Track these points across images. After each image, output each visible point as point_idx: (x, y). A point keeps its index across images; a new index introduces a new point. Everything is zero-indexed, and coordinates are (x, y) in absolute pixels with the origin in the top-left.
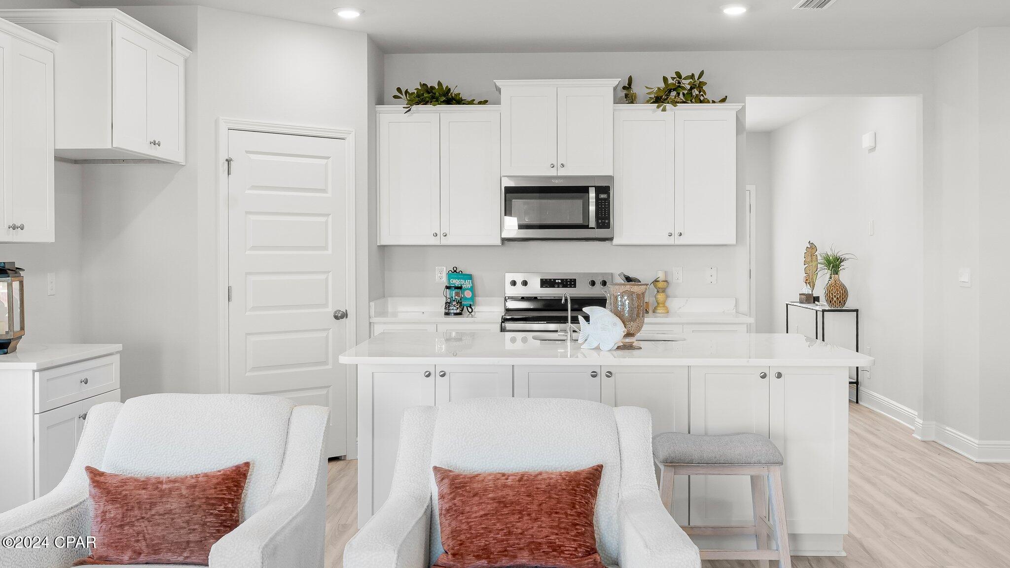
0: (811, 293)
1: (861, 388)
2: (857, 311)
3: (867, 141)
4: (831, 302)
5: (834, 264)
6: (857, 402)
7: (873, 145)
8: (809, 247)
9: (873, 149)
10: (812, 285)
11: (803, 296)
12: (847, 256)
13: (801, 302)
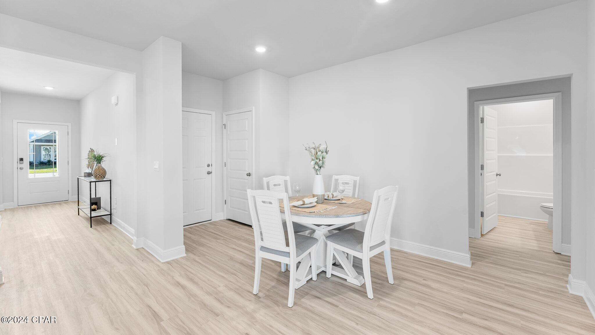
0: (91, 172)
1: (113, 217)
2: (110, 181)
3: (113, 100)
4: (96, 177)
5: (99, 159)
6: (111, 223)
7: (117, 102)
8: (90, 150)
9: (117, 104)
10: (91, 168)
11: (86, 174)
12: (105, 155)
13: (85, 177)
